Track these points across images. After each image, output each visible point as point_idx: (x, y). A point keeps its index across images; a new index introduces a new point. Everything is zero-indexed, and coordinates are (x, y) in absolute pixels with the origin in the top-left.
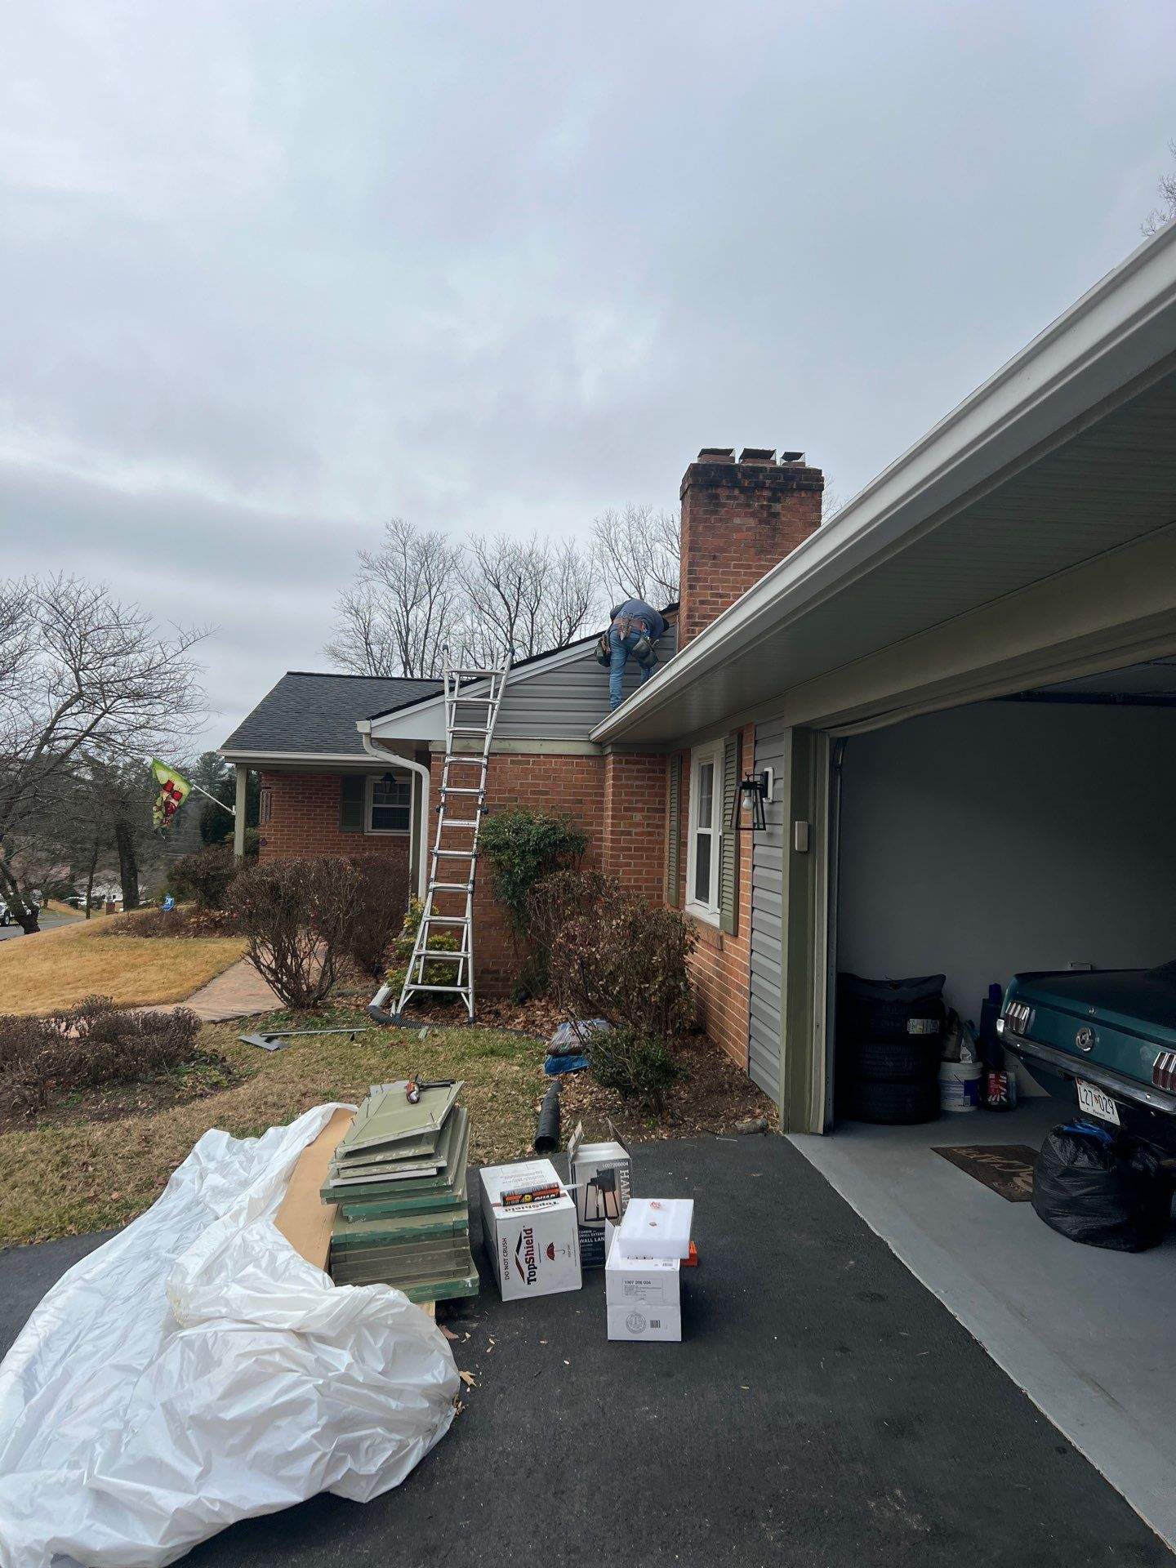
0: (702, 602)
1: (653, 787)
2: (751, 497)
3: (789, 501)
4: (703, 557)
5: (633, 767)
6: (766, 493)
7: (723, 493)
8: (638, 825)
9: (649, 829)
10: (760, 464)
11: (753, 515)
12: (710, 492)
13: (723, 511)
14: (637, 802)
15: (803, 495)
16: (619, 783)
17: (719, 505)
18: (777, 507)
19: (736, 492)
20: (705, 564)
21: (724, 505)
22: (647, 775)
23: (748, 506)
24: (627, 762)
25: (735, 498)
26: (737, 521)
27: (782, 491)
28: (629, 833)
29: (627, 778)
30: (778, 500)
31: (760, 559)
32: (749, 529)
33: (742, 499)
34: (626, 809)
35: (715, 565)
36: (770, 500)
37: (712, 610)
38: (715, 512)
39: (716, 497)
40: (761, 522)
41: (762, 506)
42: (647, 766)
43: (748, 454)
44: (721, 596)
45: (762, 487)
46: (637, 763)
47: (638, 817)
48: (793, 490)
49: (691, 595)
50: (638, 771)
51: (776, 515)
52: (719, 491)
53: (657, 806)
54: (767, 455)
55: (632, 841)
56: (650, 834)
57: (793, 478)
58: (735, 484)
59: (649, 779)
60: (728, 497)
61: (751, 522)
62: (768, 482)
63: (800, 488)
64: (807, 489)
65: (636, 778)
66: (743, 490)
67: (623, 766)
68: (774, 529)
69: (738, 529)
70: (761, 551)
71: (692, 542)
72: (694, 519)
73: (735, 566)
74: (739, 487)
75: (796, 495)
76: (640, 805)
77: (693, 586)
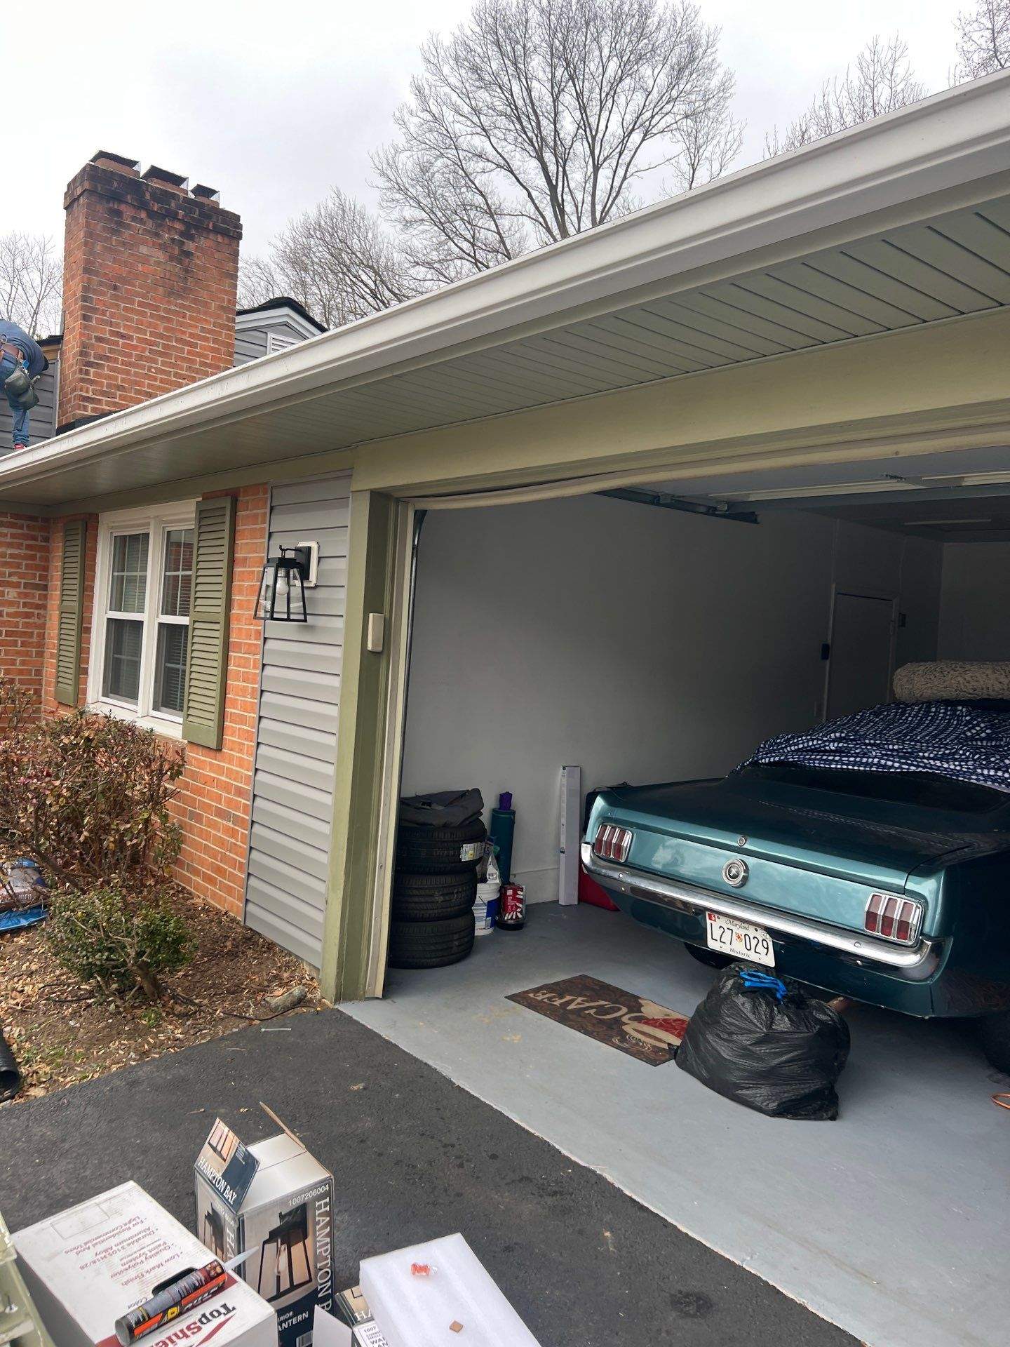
0: (99, 339)
1: (33, 558)
2: (160, 225)
3: (203, 242)
4: (101, 284)
6: (177, 226)
7: (128, 212)
8: (11, 603)
9: (26, 610)
10: (170, 188)
11: (163, 247)
12: (111, 205)
13: (127, 233)
14: (10, 575)
15: (220, 239)
17: (121, 224)
18: (190, 246)
19: (143, 215)
20: (103, 294)
21: (128, 227)
22: (25, 542)
23: (157, 235)
25: (141, 221)
26: (144, 250)
27: (196, 228)
30: (191, 238)
31: (169, 303)
32: (158, 263)
33: (150, 224)
35: (116, 297)
36: (182, 234)
37: (111, 351)
38: (115, 232)
39: (119, 213)
40: (172, 258)
41: (173, 240)
42: (25, 531)
43: (155, 172)
44: (123, 336)
45: (174, 217)
48: (208, 230)
49: (85, 327)
50: (13, 536)
51: (188, 254)
52: (123, 207)
53: (37, 581)
54: (178, 180)
56: (27, 615)
57: (209, 217)
58: (143, 205)
59: (29, 547)
60: (134, 219)
61: (161, 256)
62: (181, 213)
63: (217, 231)
64: (224, 233)
65: (10, 545)
66: (151, 214)
68: (187, 271)
69: (145, 260)
70: (171, 293)
71: (87, 262)
72: (90, 234)
73: (140, 304)
74: (146, 210)
75: (212, 236)
76: (14, 579)
77: (85, 317)
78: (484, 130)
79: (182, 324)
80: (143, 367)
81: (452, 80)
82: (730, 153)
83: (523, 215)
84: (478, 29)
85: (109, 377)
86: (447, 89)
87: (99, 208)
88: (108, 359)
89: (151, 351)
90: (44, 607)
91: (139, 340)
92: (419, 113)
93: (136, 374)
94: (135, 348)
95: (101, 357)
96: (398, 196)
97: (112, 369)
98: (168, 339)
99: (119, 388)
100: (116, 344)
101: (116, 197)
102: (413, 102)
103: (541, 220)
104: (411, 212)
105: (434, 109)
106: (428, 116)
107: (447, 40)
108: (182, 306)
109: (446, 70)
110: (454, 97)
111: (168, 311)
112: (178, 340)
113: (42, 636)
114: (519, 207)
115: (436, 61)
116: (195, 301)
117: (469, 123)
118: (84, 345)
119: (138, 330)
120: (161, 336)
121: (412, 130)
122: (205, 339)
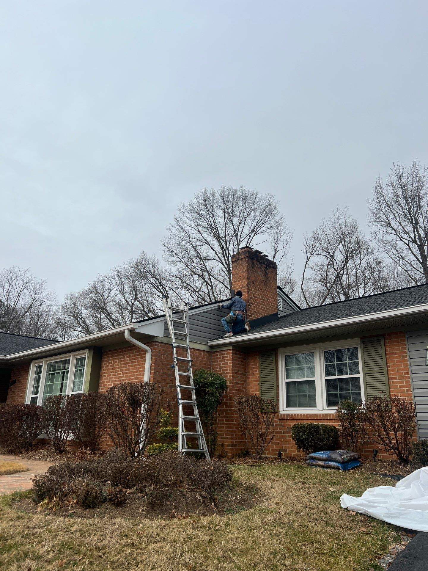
0: (251, 298)
1: (243, 365)
2: (261, 266)
3: (270, 270)
4: (251, 282)
5: (237, 356)
6: (265, 266)
8: (239, 380)
9: (242, 382)
10: (261, 255)
11: (262, 272)
13: (255, 268)
14: (239, 370)
15: (273, 269)
16: (233, 362)
17: (254, 266)
18: (267, 271)
19: (258, 263)
22: (241, 360)
23: (261, 268)
24: (236, 354)
25: (258, 265)
26: (259, 272)
27: (268, 266)
28: (237, 383)
29: (236, 360)
30: (268, 269)
31: (264, 287)
32: (261, 276)
34: (236, 373)
35: (254, 286)
36: (266, 268)
37: (254, 301)
38: (253, 268)
39: (253, 263)
40: (264, 275)
41: (264, 270)
42: (241, 356)
43: (257, 251)
44: (256, 297)
45: (264, 263)
46: (239, 354)
47: (239, 377)
49: (248, 294)
50: (239, 358)
51: (267, 274)
52: (254, 261)
53: (244, 373)
55: (238, 387)
56: (243, 384)
57: (271, 263)
58: (258, 261)
59: (243, 362)
60: (256, 264)
61: (262, 274)
63: (273, 267)
65: (238, 361)
66: (260, 263)
67: (235, 355)
68: (267, 278)
69: (259, 275)
70: (265, 285)
71: (248, 276)
72: (248, 269)
73: (259, 288)
74: (259, 261)
75: (271, 268)
76: (240, 372)
77: (248, 292)
78: (199, 232)
79: (267, 293)
80: (260, 306)
81: (188, 216)
82: (289, 240)
83: (214, 260)
84: (196, 201)
85: (253, 309)
86: (186, 219)
87: (250, 261)
88: (253, 304)
89: (261, 301)
90: (245, 381)
91: (259, 298)
92: (176, 226)
93: (259, 308)
94: (257, 300)
95: (252, 303)
96: (169, 253)
97: (254, 307)
98: (264, 298)
99: (256, 312)
100: (254, 299)
101: (253, 259)
102: (174, 223)
103: (220, 261)
104: (174, 259)
105: (182, 225)
106: (179, 227)
107: (187, 205)
108: (267, 289)
109: (186, 213)
110: (189, 222)
111: (264, 290)
112: (267, 298)
113: (246, 391)
114: (214, 257)
115: (183, 210)
116: (269, 287)
117: (194, 229)
118: (248, 300)
119: (259, 295)
120: (263, 297)
121: (173, 231)
122: (271, 298)
